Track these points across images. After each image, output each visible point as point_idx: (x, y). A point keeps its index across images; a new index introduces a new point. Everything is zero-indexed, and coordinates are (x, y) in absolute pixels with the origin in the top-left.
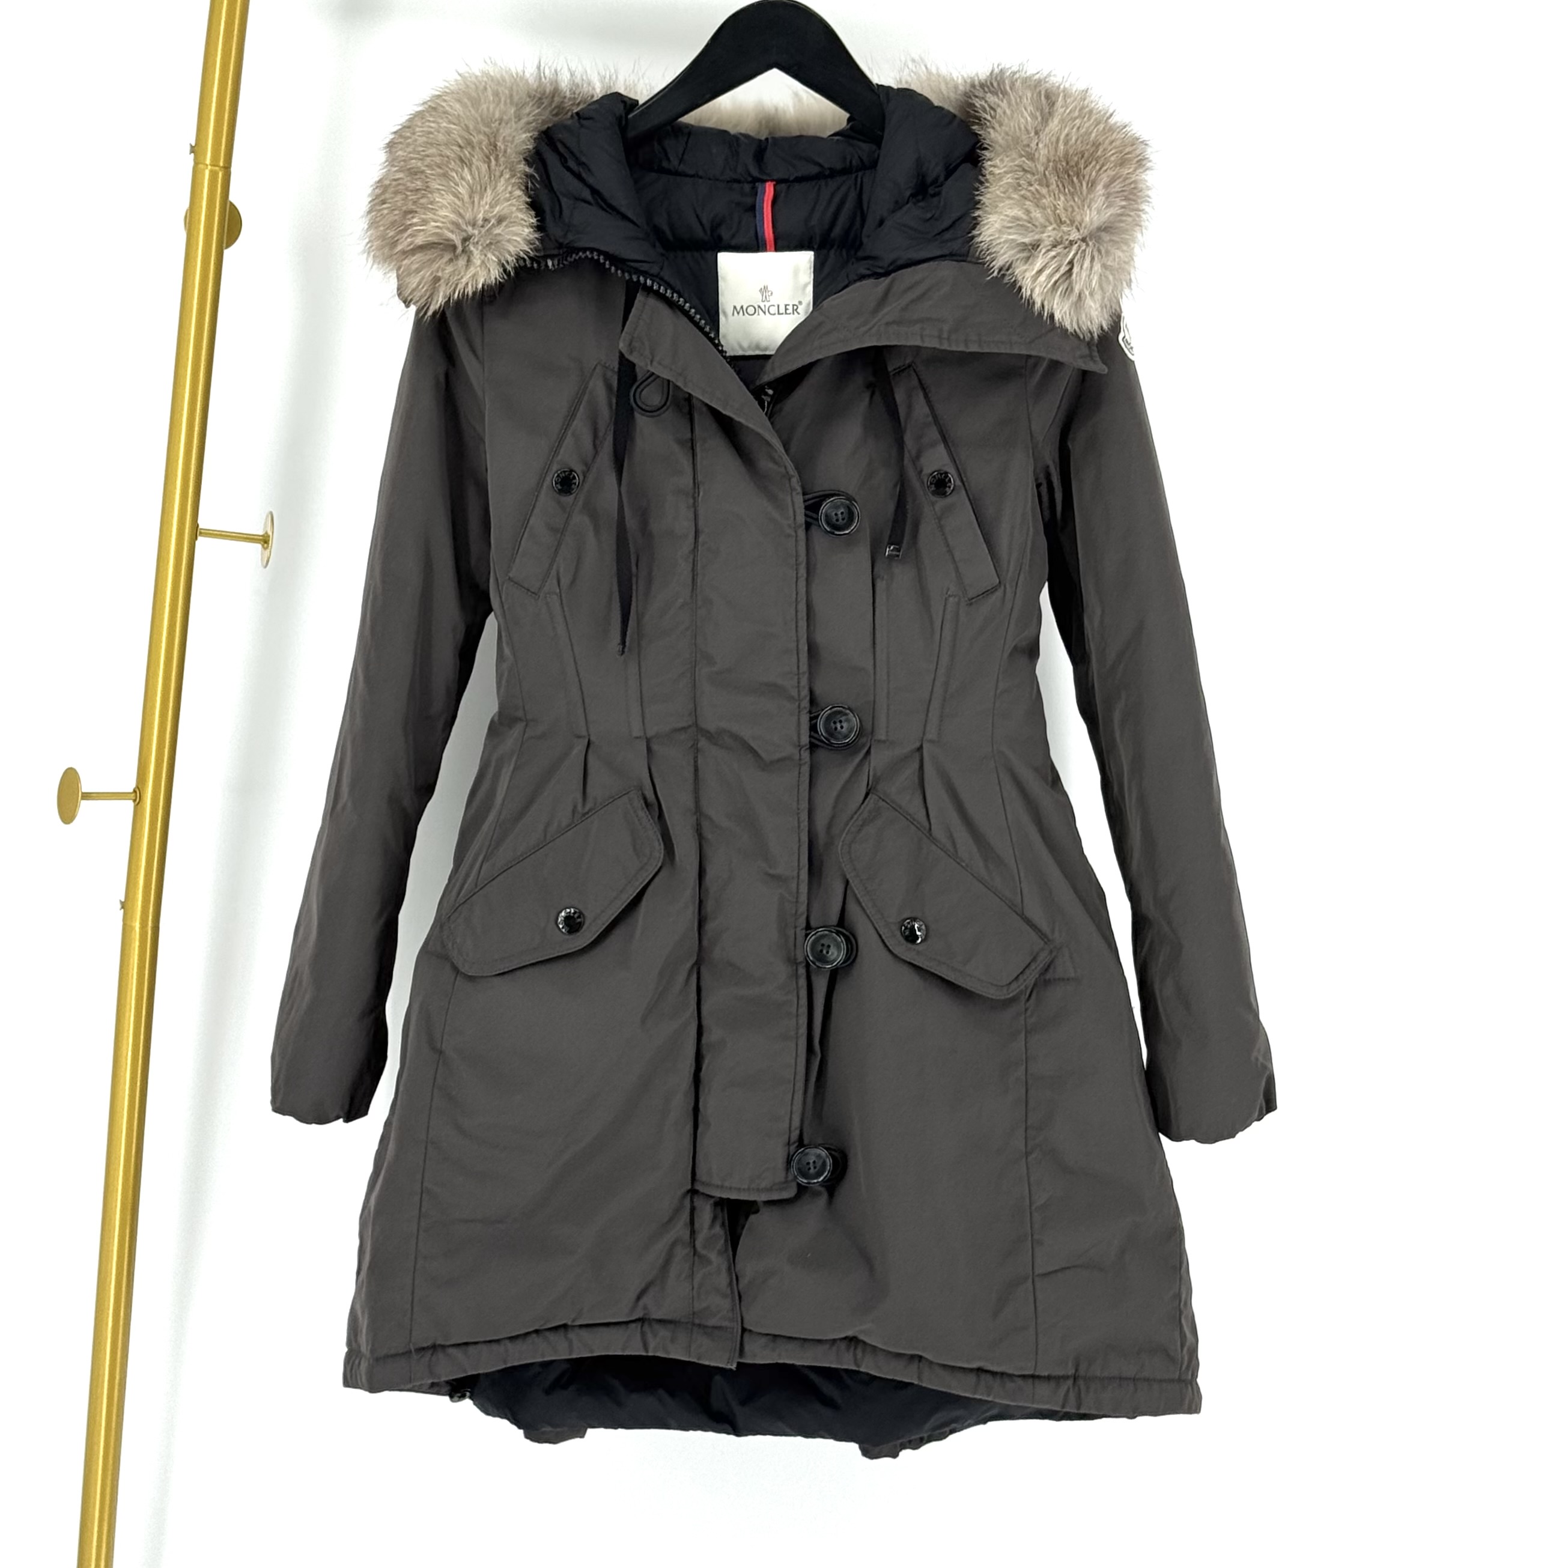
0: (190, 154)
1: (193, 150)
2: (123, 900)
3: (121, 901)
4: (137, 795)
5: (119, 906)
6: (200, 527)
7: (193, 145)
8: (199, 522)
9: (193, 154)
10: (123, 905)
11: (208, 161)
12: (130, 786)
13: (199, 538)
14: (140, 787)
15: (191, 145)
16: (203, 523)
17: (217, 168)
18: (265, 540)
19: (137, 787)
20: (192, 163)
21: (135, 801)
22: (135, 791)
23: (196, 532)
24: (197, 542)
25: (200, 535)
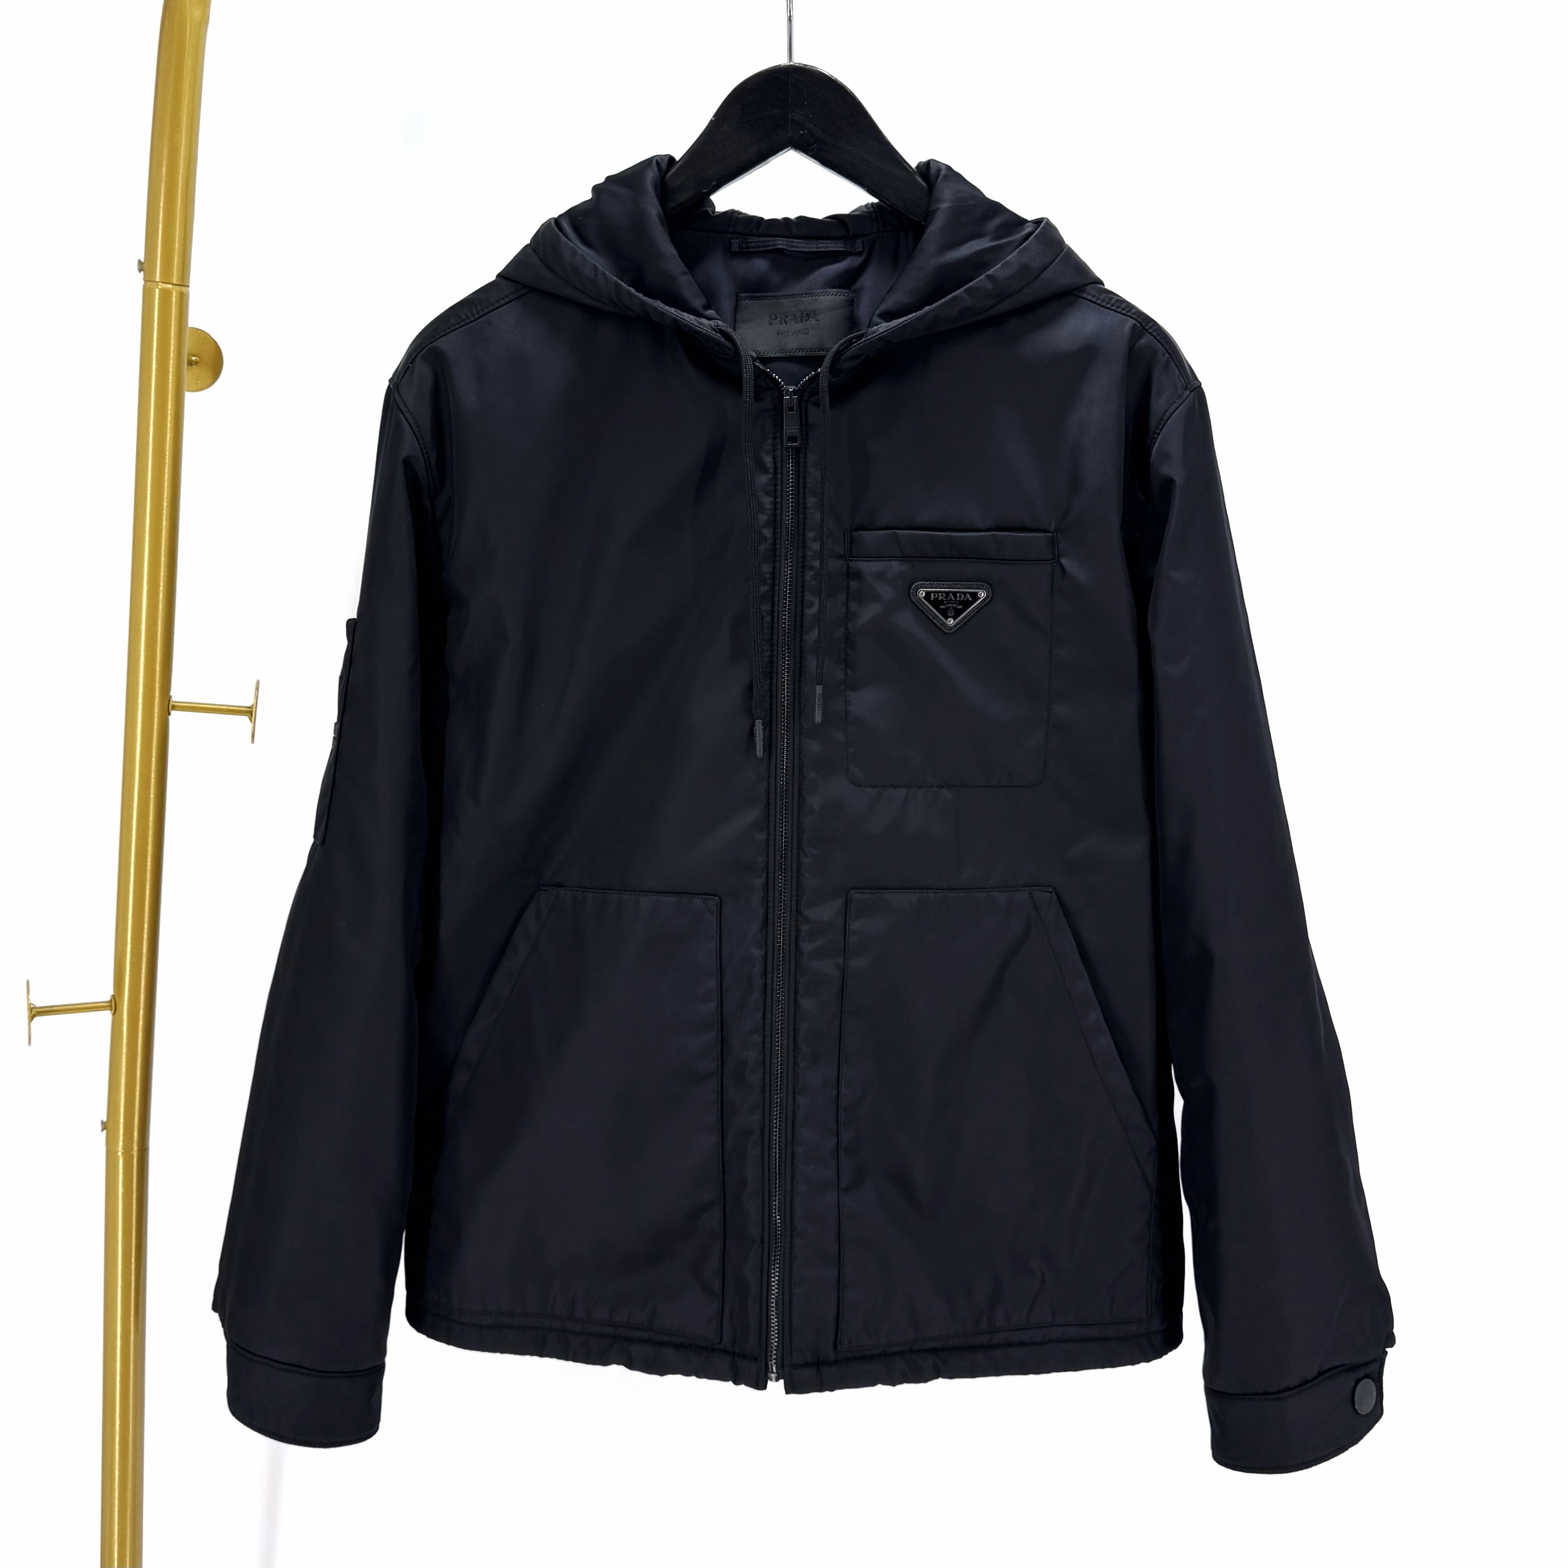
0: (140, 271)
1: (141, 267)
2: (105, 1120)
3: (102, 1121)
4: (113, 1005)
5: (99, 1127)
6: (174, 699)
7: (142, 261)
8: (173, 693)
9: (142, 272)
10: (105, 1126)
11: (158, 280)
12: (106, 993)
13: (173, 713)
14: (117, 998)
15: (140, 261)
16: (177, 694)
17: (170, 286)
18: (250, 712)
19: (113, 996)
20: (143, 282)
21: (111, 1010)
22: (110, 1001)
23: (168, 706)
24: (170, 718)
25: (172, 710)
